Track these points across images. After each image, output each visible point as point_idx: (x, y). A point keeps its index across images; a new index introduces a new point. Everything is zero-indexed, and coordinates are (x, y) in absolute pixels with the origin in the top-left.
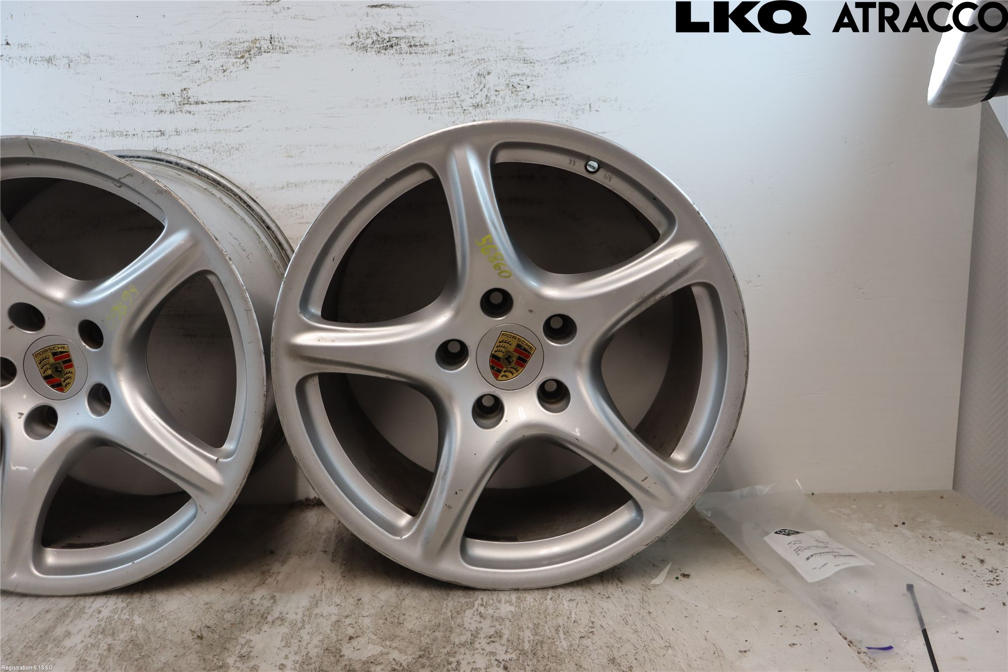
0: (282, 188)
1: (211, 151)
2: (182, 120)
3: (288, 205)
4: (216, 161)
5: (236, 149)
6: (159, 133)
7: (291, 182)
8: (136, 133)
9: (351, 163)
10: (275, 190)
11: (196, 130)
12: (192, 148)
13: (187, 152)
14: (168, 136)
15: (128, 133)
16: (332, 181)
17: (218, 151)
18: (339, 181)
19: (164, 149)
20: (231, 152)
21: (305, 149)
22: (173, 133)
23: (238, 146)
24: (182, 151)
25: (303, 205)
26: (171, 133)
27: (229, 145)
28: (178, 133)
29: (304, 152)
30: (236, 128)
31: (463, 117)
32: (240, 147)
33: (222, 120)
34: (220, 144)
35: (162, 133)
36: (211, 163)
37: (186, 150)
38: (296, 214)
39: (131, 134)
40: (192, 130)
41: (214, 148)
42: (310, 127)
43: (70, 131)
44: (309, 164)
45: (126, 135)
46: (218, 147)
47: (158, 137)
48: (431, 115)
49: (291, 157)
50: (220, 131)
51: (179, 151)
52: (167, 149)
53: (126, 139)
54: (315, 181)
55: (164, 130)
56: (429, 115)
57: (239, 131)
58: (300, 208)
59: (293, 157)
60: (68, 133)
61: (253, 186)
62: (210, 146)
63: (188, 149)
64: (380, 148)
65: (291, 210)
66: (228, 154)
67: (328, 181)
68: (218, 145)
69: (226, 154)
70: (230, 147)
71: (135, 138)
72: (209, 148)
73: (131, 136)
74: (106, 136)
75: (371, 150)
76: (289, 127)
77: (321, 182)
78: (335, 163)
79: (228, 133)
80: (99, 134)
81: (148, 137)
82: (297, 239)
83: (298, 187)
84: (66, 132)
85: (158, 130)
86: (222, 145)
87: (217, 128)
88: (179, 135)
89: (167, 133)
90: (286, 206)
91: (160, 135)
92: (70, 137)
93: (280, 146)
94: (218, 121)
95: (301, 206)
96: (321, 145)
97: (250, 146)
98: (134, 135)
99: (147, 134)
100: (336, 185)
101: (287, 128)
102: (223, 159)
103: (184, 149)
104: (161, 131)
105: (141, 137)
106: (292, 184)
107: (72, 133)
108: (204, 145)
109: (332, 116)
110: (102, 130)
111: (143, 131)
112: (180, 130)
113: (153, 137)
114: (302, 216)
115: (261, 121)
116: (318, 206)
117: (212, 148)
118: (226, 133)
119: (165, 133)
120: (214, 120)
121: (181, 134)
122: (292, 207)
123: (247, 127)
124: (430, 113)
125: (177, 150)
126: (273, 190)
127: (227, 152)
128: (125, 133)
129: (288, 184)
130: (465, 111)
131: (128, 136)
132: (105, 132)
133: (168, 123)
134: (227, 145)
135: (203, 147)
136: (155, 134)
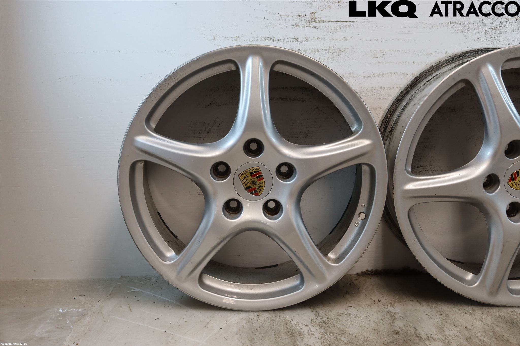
0: (370, 77)
1: (327, 52)
2: (310, 32)
3: (372, 88)
4: (329, 58)
5: (343, 52)
6: (294, 40)
7: (375, 73)
8: (279, 39)
9: (414, 62)
10: (365, 78)
11: (318, 39)
12: (315, 49)
13: (311, 52)
14: (300, 42)
15: (275, 39)
16: (401, 73)
17: (331, 52)
18: (405, 74)
19: (297, 49)
20: (339, 53)
21: (385, 53)
22: (303, 40)
23: (344, 49)
24: (308, 51)
25: (382, 88)
26: (302, 40)
27: (339, 49)
28: (306, 40)
29: (385, 54)
30: (343, 38)
31: (485, 35)
32: (345, 50)
33: (335, 33)
34: (333, 48)
35: (297, 40)
36: (326, 59)
37: (311, 51)
38: (377, 93)
39: (276, 39)
40: (315, 39)
41: (329, 50)
42: (390, 39)
43: (237, 36)
44: (387, 62)
45: (274, 40)
46: (331, 50)
47: (294, 42)
48: (465, 34)
49: (376, 57)
50: (333, 39)
51: (306, 51)
52: (299, 50)
53: (273, 43)
54: (390, 73)
55: (298, 38)
56: (464, 34)
57: (345, 40)
58: (380, 89)
59: (377, 58)
60: (236, 37)
61: (351, 75)
62: (326, 49)
63: (312, 50)
64: (432, 54)
65: (374, 91)
66: (337, 54)
67: (398, 73)
68: (331, 48)
69: (336, 54)
70: (339, 50)
71: (279, 42)
72: (326, 50)
73: (276, 41)
74: (260, 40)
75: (426, 54)
76: (377, 39)
77: (394, 74)
78: (404, 62)
79: (338, 41)
80: (256, 39)
81: (287, 42)
82: (376, 108)
83: (379, 76)
84: (235, 37)
85: (294, 38)
86: (334, 49)
87: (332, 38)
88: (307, 41)
89: (300, 39)
90: (371, 88)
91: (295, 40)
92: (237, 40)
93: (370, 50)
94: (333, 33)
95: (380, 88)
96: (395, 51)
97: (351, 50)
98: (278, 40)
99: (287, 40)
100: (403, 76)
101: (376, 39)
102: (334, 57)
103: (309, 50)
104: (296, 38)
105: (283, 41)
106: (376, 74)
107: (238, 37)
108: (323, 48)
109: (404, 33)
110: (258, 36)
111: (284, 38)
112: (308, 38)
113: (291, 42)
114: (380, 94)
115: (360, 34)
116: (391, 88)
117: (327, 50)
118: (337, 41)
119: (298, 40)
120: (330, 33)
121: (308, 41)
122: (374, 88)
123: (351, 38)
124: (464, 33)
125: (305, 51)
126: (364, 78)
127: (337, 53)
128: (273, 39)
129: (373, 74)
130: (486, 32)
131: (274, 41)
132: (260, 37)
133: (301, 33)
134: (337, 48)
135: (322, 49)
136: (292, 40)
